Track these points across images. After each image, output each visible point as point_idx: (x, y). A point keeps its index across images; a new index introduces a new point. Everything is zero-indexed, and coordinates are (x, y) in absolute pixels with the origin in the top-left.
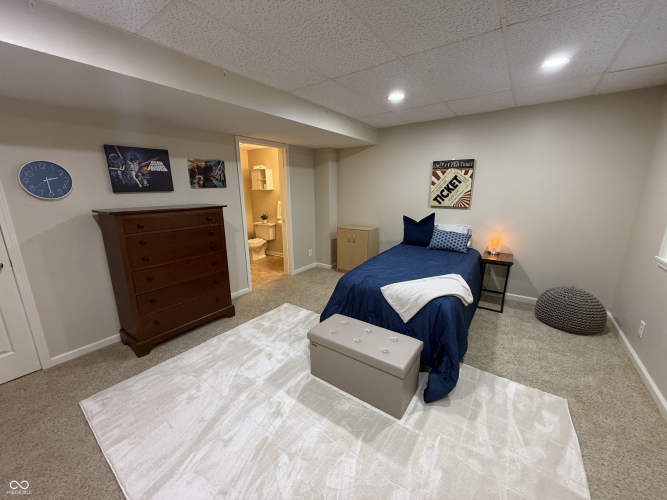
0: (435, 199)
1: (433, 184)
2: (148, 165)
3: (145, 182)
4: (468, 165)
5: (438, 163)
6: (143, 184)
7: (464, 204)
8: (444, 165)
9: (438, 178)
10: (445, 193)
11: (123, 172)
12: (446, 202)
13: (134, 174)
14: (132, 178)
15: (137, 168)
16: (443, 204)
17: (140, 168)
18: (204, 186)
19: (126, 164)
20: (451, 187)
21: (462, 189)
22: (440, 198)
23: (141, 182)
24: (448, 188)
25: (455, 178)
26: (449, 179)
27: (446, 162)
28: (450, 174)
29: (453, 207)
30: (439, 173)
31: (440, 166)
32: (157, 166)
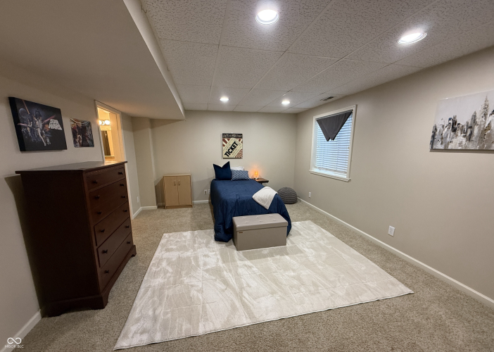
0: (226, 154)
1: (224, 145)
2: (48, 123)
3: (48, 140)
4: (239, 136)
5: (225, 134)
6: (46, 142)
7: (239, 157)
8: (229, 136)
9: (226, 143)
10: (230, 150)
11: (31, 129)
12: (231, 156)
13: (39, 131)
14: (38, 136)
15: (41, 126)
16: (230, 156)
17: (44, 126)
18: (82, 145)
19: (32, 120)
20: (233, 147)
21: (238, 148)
22: (228, 153)
23: (45, 139)
24: (231, 148)
25: (235, 143)
26: (232, 143)
27: (229, 134)
28: (232, 140)
29: (235, 158)
30: (226, 140)
31: (226, 136)
32: (54, 125)
